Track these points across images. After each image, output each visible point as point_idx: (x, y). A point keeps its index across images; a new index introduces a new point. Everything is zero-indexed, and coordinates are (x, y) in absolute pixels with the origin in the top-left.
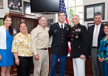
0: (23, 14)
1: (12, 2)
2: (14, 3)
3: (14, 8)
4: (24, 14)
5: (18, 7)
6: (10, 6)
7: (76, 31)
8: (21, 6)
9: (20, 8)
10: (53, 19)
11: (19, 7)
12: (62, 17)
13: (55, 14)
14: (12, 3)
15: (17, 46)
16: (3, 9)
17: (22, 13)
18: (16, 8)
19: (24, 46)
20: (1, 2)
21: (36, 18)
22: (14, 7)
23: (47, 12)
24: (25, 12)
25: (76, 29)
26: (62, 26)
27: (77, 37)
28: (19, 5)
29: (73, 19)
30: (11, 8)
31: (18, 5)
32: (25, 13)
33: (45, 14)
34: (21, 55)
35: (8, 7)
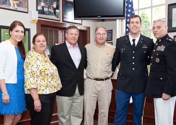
0: (61, 22)
1: (44, 2)
2: (47, 4)
3: (47, 11)
4: (63, 21)
5: (53, 11)
6: (40, 8)
7: (157, 50)
8: (58, 8)
9: (57, 11)
10: (112, 30)
11: (55, 10)
12: (135, 24)
13: (116, 20)
14: (42, 4)
15: (35, 76)
16: (27, 13)
17: (59, 19)
18: (50, 12)
19: (48, 76)
20: (25, 2)
21: (82, 29)
22: (46, 9)
23: (102, 16)
24: (65, 17)
25: (159, 47)
26: (134, 40)
27: (158, 60)
28: (55, 6)
29: (154, 28)
30: (42, 12)
31: (53, 7)
32: (65, 20)
33: (99, 20)
34: (44, 93)
35: (37, 10)
